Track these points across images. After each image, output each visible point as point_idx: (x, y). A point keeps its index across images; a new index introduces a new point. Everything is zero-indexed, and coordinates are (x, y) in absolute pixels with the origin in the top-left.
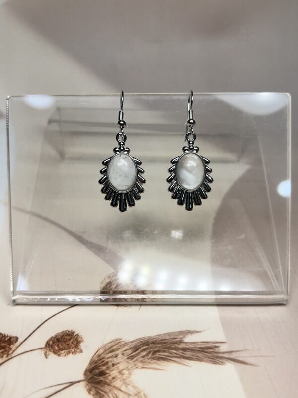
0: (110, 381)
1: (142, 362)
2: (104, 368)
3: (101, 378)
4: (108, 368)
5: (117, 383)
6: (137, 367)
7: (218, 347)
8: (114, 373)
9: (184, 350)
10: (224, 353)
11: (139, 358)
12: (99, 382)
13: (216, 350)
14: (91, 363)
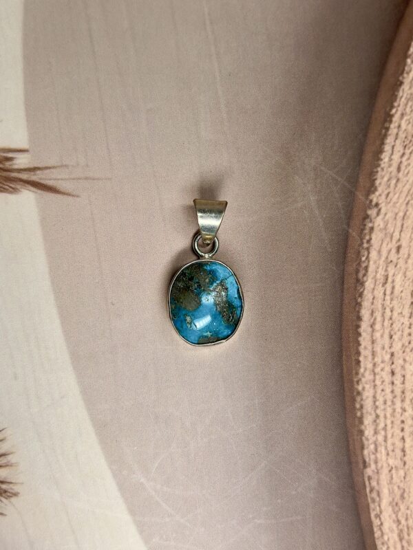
7: (10, 159)
10: (20, 171)
13: (7, 165)
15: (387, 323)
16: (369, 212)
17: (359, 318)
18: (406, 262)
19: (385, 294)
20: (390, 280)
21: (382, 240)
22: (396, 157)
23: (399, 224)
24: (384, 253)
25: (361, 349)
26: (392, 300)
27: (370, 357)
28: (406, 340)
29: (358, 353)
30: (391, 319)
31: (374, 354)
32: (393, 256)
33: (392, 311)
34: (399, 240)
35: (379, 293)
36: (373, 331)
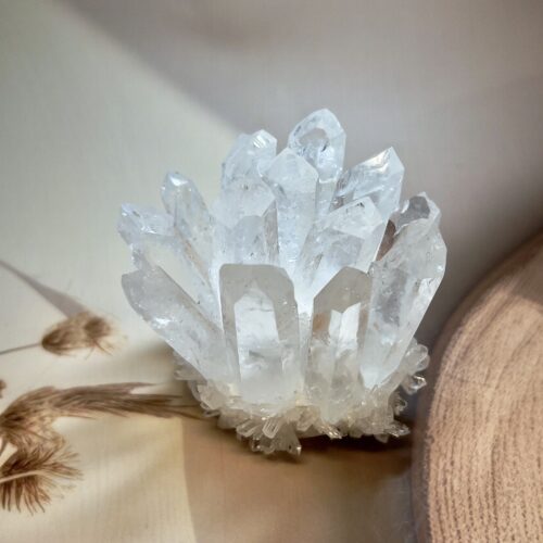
0: (28, 427)
1: (71, 410)
2: (23, 414)
3: (17, 423)
4: (29, 414)
5: (35, 429)
6: (63, 415)
8: (34, 419)
9: (127, 401)
11: (69, 406)
12: (13, 427)
13: (166, 403)
14: (9, 408)
15: (450, 510)
16: (426, 441)
17: (427, 505)
18: (460, 471)
19: (446, 490)
20: (449, 481)
21: (438, 458)
22: (441, 412)
23: (450, 448)
24: (441, 465)
25: (431, 526)
26: (452, 495)
27: (440, 532)
28: (469, 522)
29: (429, 529)
30: (453, 507)
31: (442, 531)
32: (449, 467)
33: (453, 502)
34: (452, 458)
35: (441, 489)
36: (440, 514)
